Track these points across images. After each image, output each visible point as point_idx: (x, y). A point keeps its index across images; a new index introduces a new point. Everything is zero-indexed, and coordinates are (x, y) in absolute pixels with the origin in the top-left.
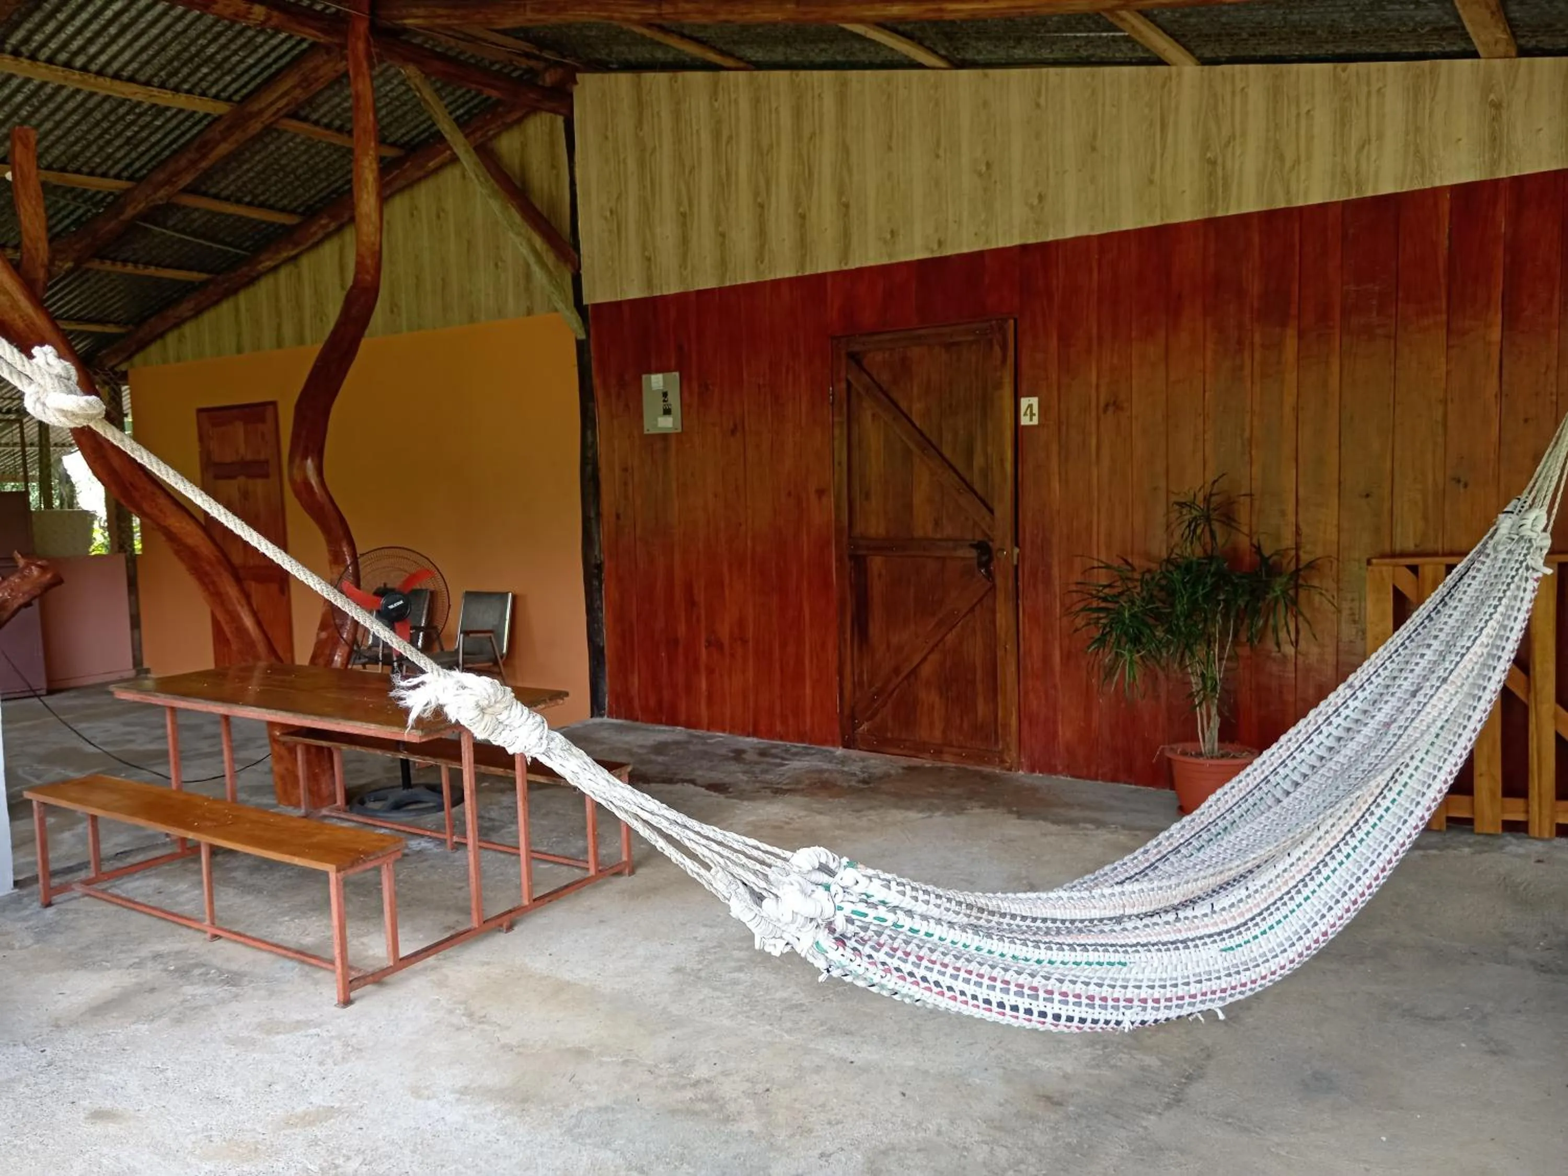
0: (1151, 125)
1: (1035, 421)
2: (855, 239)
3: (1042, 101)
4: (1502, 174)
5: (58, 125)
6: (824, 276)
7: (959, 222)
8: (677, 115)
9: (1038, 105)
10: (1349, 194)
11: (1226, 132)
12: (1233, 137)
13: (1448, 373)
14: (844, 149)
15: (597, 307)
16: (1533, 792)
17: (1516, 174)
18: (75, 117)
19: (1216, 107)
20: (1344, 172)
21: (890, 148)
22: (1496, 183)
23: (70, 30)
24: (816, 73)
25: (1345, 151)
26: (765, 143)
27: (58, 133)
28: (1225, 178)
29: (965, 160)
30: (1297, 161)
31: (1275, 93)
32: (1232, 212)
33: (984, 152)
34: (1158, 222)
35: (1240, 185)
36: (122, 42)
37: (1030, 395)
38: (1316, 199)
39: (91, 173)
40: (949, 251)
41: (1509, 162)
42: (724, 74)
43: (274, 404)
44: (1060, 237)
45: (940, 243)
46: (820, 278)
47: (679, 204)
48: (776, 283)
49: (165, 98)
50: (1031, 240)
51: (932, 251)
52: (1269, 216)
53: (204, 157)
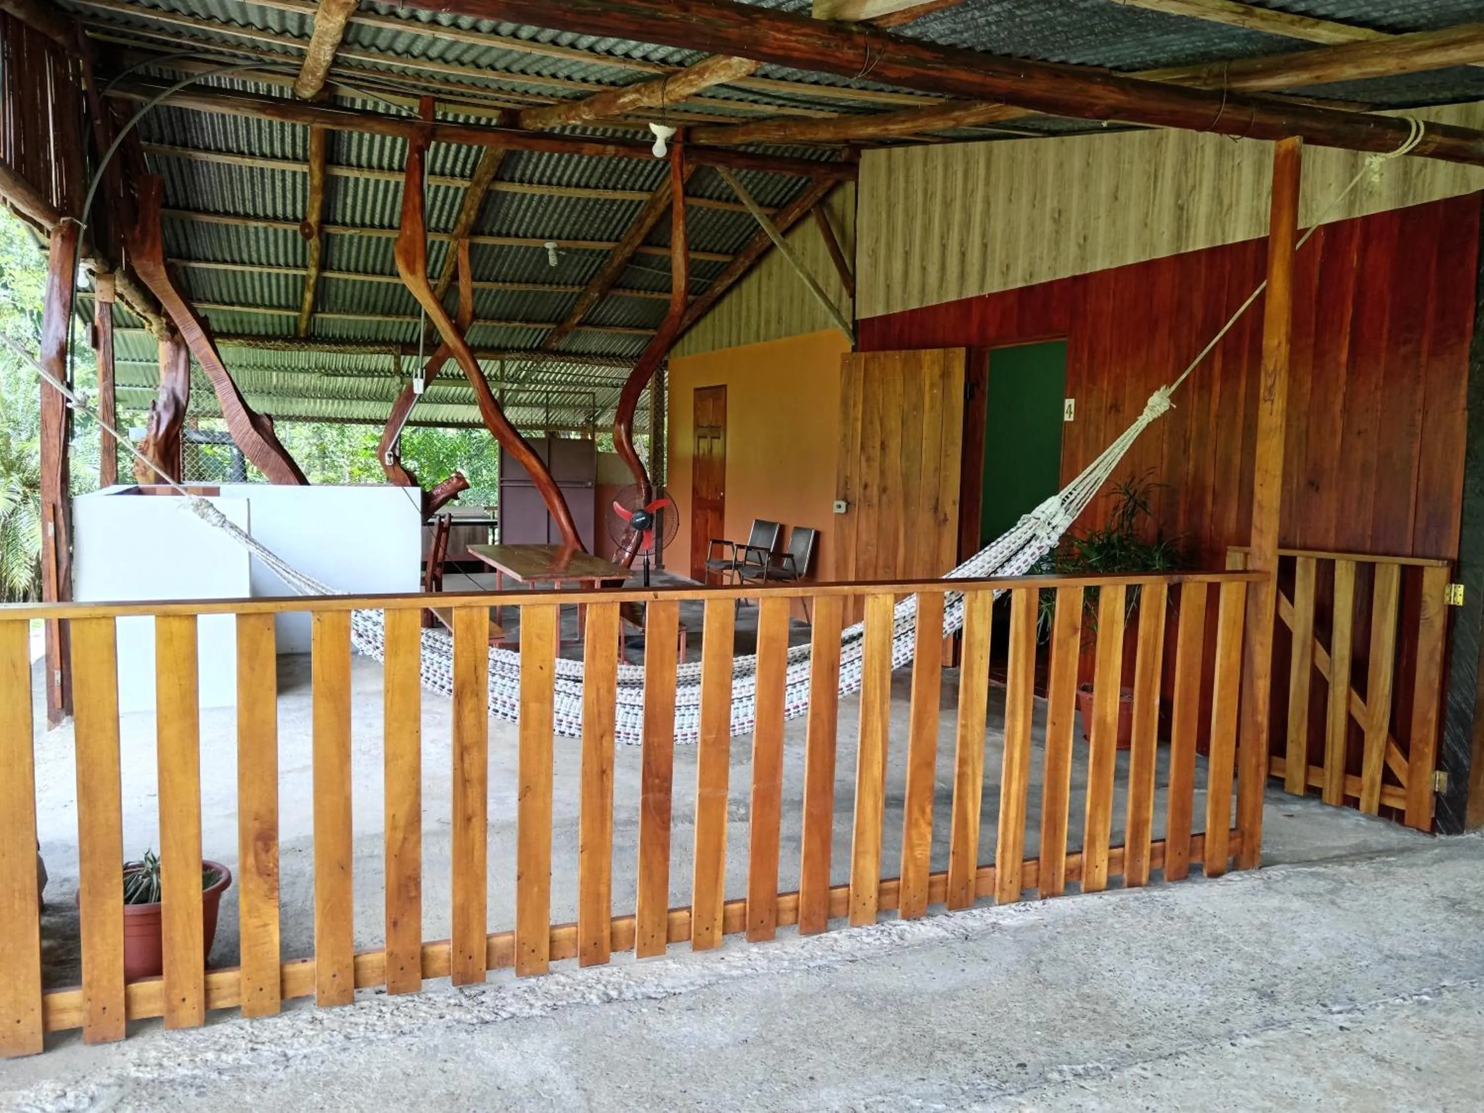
0: (1149, 178)
1: (1072, 419)
2: (988, 271)
3: (1091, 160)
4: (1356, 215)
5: (561, 215)
6: (972, 299)
7: (1041, 258)
8: (907, 177)
9: (1088, 164)
10: (1260, 233)
11: (1191, 182)
12: (1194, 187)
13: (1312, 388)
14: (987, 202)
15: (862, 320)
16: (1327, 762)
17: (1365, 214)
18: (568, 210)
19: (1186, 163)
20: (1258, 214)
21: (1010, 200)
22: (1353, 221)
23: (541, 166)
24: (977, 143)
25: (1259, 195)
26: (949, 199)
27: (563, 219)
28: (1188, 221)
29: (1048, 209)
30: (1231, 205)
31: (1220, 151)
32: (1190, 249)
33: (1059, 202)
34: (1148, 259)
35: (1196, 226)
36: (571, 168)
37: (1071, 397)
38: (1240, 238)
39: (592, 239)
40: (1035, 282)
41: (1361, 205)
42: (931, 146)
43: (725, 386)
44: (1093, 270)
45: (1031, 275)
46: (970, 300)
47: (905, 246)
48: (948, 304)
49: (609, 195)
50: (1078, 273)
51: (1026, 281)
52: (1212, 252)
53: (641, 227)
